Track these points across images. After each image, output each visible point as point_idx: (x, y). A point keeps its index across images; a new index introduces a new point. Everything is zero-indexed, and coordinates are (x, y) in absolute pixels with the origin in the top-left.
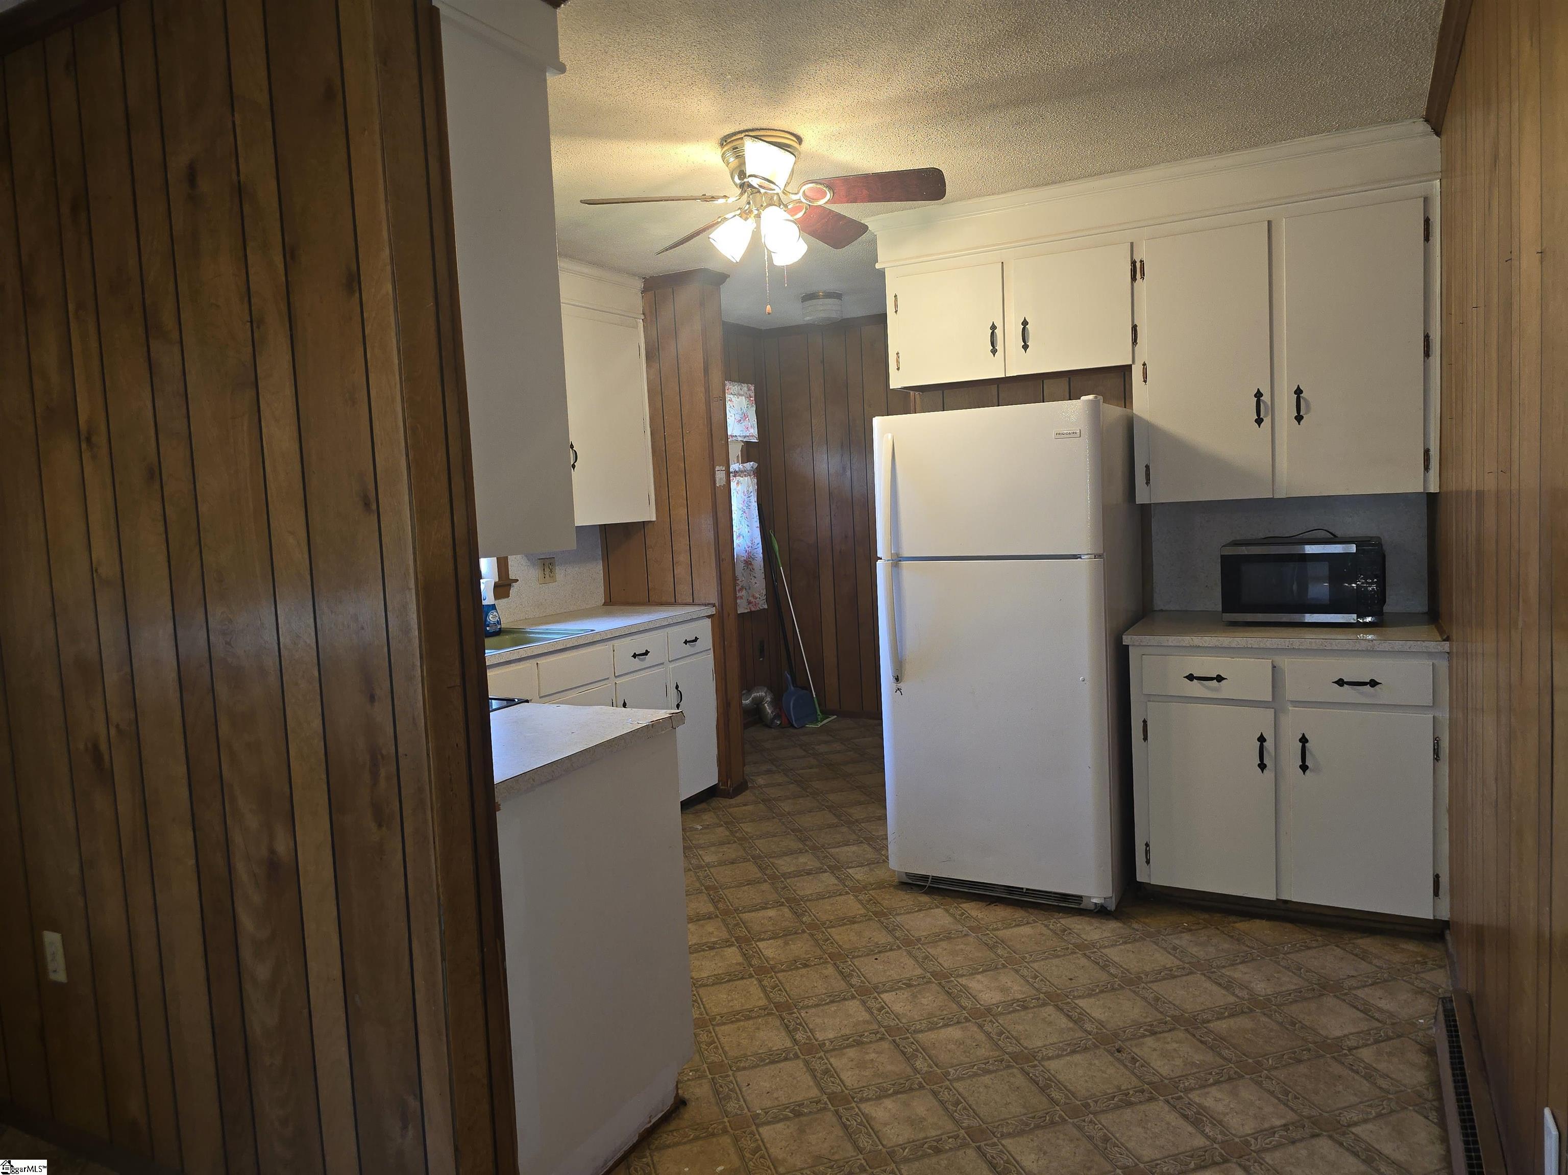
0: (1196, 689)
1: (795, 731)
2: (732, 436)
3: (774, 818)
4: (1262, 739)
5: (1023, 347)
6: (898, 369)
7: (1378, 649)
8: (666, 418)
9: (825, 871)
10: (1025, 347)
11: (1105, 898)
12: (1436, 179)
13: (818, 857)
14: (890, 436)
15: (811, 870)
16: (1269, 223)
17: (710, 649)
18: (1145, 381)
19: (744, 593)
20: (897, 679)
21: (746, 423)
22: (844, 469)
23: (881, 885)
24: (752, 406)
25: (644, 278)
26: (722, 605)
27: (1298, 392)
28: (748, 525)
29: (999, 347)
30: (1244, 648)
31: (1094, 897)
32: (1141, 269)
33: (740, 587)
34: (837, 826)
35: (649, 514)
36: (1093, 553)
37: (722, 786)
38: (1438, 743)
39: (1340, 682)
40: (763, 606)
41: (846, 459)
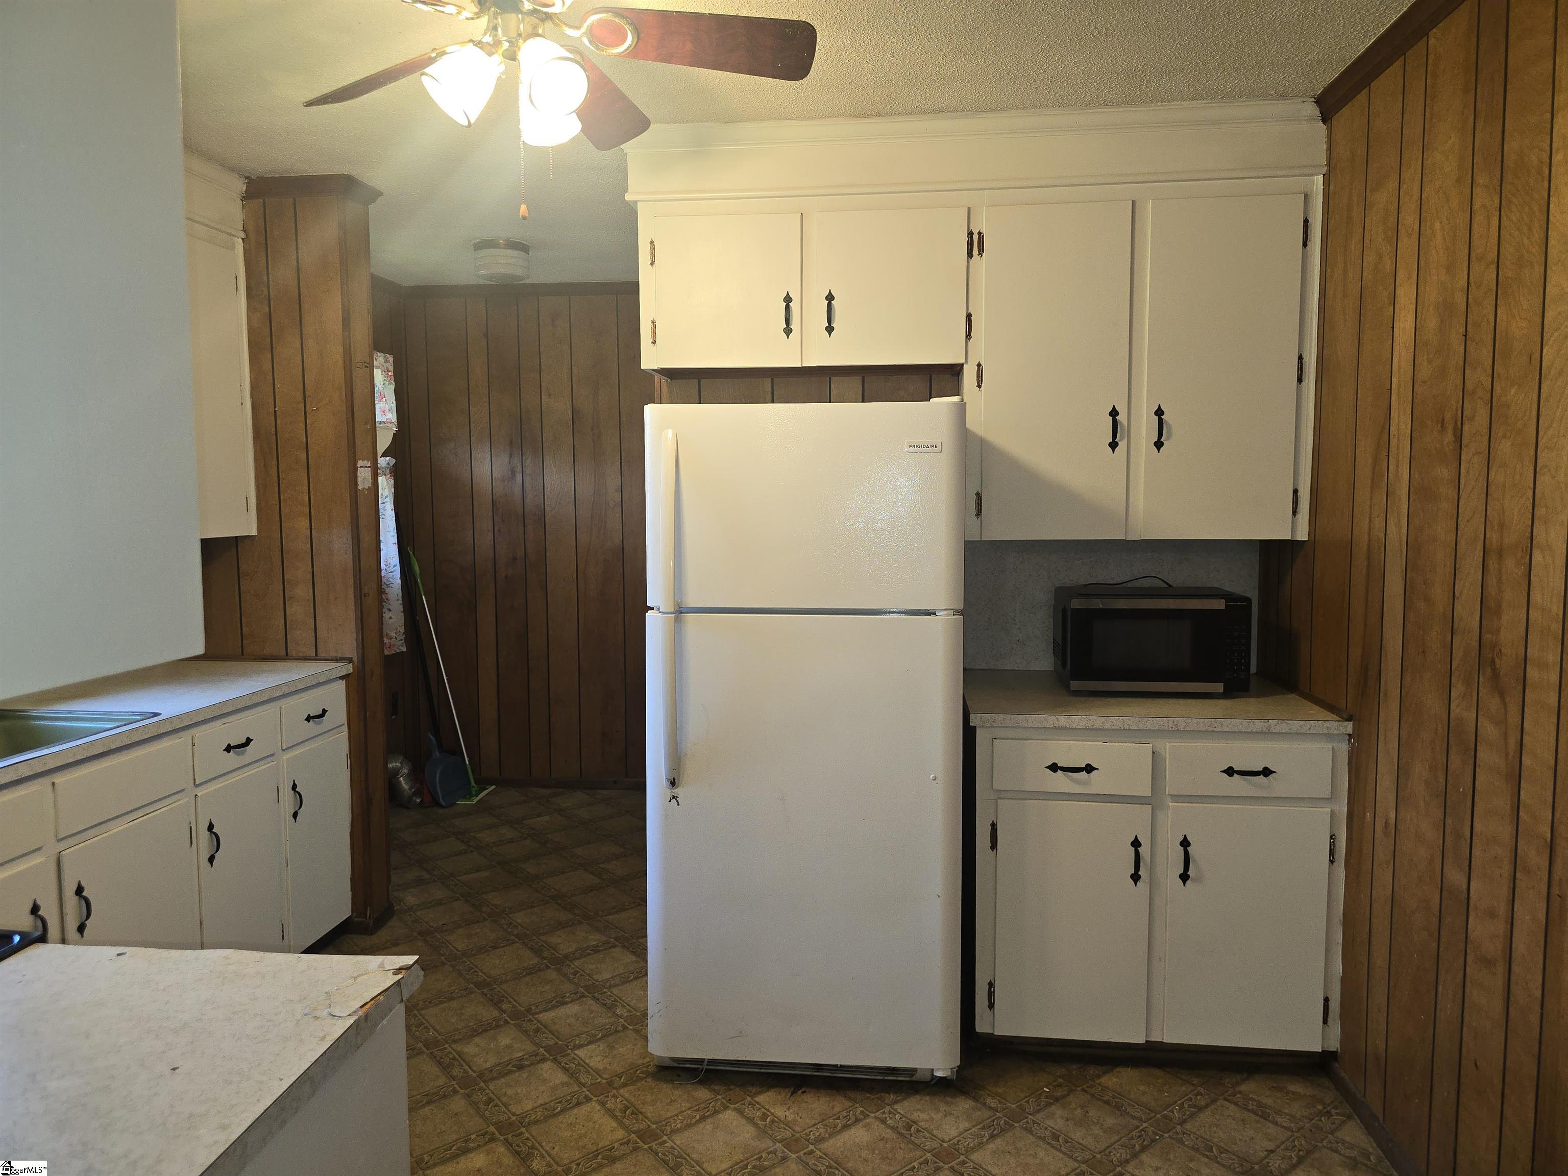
0: (1061, 781)
1: (441, 811)
2: (380, 423)
3: (443, 964)
4: (1136, 844)
5: (827, 328)
6: (654, 342)
7: (1274, 731)
8: (278, 386)
9: (543, 1060)
10: (830, 329)
11: (951, 1069)
12: (1317, 174)
13: (526, 1031)
14: (670, 433)
15: (521, 1059)
16: (1134, 203)
17: (344, 724)
18: (979, 386)
20: (673, 783)
21: (382, 405)
22: (513, 473)
23: (633, 1076)
24: (390, 384)
25: (246, 178)
26: (363, 659)
27: (1159, 412)
29: (795, 326)
30: (1120, 730)
31: (938, 1069)
32: (979, 243)
34: (540, 970)
35: (251, 529)
36: (952, 607)
37: (356, 917)
38: (1333, 842)
39: (1230, 772)
40: (401, 647)
41: (516, 461)
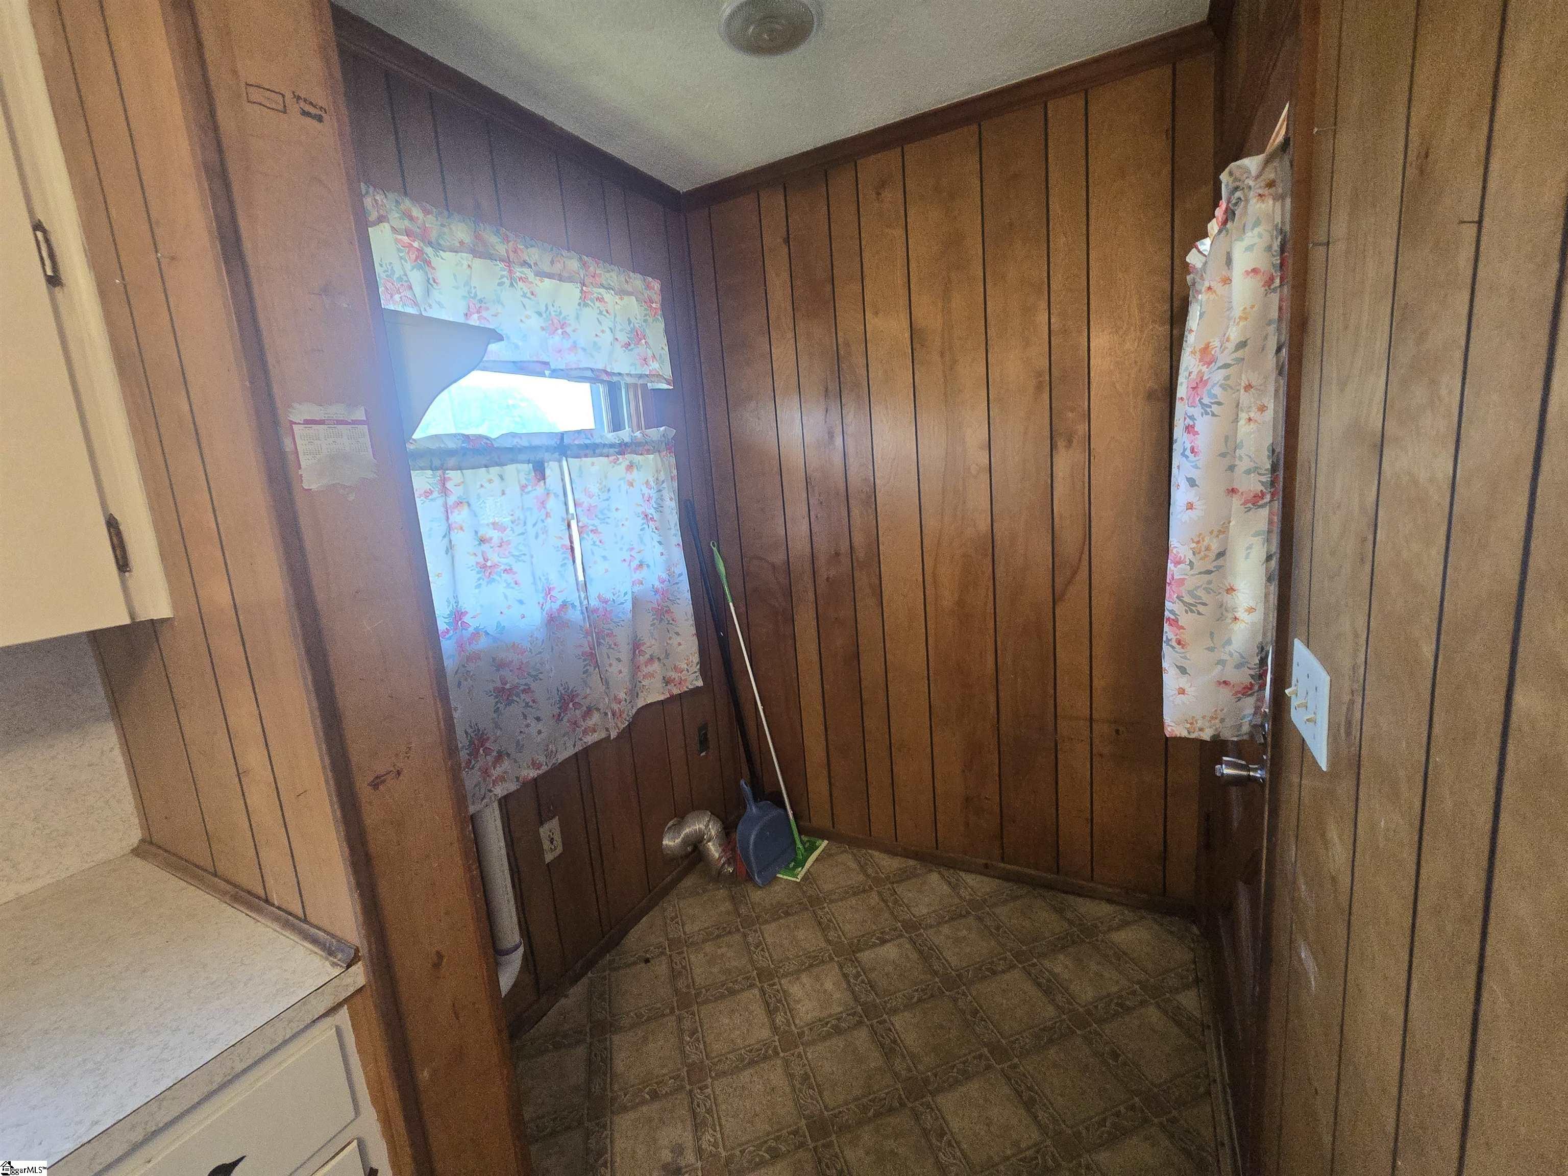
19: (656, 667)
21: (641, 349)
22: (831, 435)
28: (660, 543)
33: (647, 656)
40: (695, 682)
41: (835, 415)
